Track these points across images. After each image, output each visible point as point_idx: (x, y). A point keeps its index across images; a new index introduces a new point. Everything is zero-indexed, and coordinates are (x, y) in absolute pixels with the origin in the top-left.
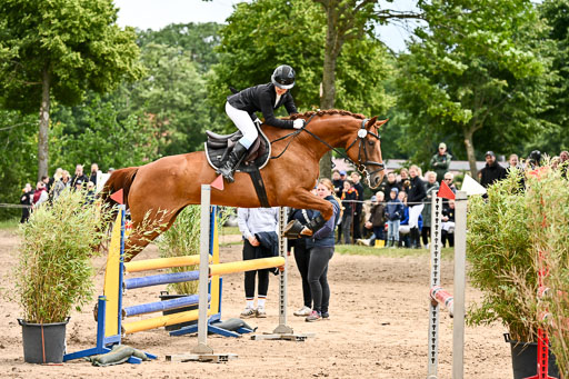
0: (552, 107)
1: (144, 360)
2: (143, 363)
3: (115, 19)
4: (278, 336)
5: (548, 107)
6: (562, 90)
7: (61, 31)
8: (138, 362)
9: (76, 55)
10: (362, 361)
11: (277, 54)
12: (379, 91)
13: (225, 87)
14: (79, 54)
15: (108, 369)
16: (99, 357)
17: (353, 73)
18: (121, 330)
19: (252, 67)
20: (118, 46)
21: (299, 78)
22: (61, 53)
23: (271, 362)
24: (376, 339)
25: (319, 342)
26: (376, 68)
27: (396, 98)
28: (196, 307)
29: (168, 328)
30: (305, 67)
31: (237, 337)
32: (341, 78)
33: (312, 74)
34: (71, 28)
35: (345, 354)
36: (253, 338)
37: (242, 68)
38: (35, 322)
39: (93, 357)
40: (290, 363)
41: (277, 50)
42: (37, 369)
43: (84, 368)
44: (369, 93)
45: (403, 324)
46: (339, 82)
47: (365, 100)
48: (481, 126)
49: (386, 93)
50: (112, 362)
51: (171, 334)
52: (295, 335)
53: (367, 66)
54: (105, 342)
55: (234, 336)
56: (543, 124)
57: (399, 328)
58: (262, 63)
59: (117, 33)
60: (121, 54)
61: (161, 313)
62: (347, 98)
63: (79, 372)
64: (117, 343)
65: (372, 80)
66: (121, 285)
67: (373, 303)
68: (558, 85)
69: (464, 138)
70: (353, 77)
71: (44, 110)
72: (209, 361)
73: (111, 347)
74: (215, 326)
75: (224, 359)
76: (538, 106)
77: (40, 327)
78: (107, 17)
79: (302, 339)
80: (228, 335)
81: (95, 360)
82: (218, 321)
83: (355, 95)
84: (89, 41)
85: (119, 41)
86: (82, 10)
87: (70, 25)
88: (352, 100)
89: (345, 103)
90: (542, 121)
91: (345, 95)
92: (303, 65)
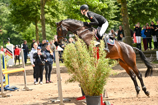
0: (117, 16)
6: (119, 11)
11: (29, 6)
13: (14, 17)
17: (53, 10)
19: (22, 10)
26: (60, 8)
37: (19, 11)
41: (29, 5)
44: (58, 16)
47: (58, 18)
53: (57, 8)
56: (114, 22)
58: (25, 9)
62: (52, 18)
65: (59, 12)
68: (118, 9)
70: (53, 11)
76: (112, 16)
83: (55, 17)
88: (54, 18)
89: (52, 20)
90: (114, 21)
91: (52, 17)
92: (38, 9)
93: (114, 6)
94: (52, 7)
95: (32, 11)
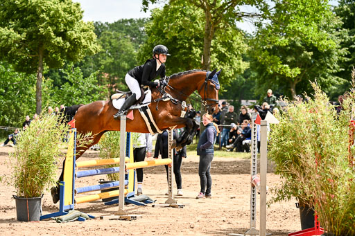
0: (343, 70)
1: (87, 219)
2: (86, 221)
3: (81, 18)
4: (168, 205)
5: (341, 70)
7: (51, 25)
8: (83, 220)
9: (59, 39)
10: (215, 219)
12: (239, 59)
14: (61, 38)
15: (66, 224)
16: (61, 217)
17: (223, 50)
18: (74, 201)
20: (83, 33)
21: (191, 53)
22: (51, 38)
23: (162, 220)
24: (225, 207)
25: (192, 208)
26: (237, 46)
27: (249, 64)
28: (117, 189)
29: (104, 200)
30: (195, 46)
31: (144, 205)
32: (216, 52)
33: (200, 51)
34: (56, 23)
35: (206, 215)
36: (153, 206)
38: (23, 197)
39: (57, 218)
40: (173, 221)
41: (178, 37)
42: (24, 224)
43: (51, 224)
44: (233, 61)
45: (243, 198)
46: (215, 55)
47: (231, 65)
48: (300, 80)
49: (243, 61)
50: (68, 220)
51: (105, 204)
52: (178, 204)
53: (232, 45)
54: (64, 209)
55: (142, 205)
56: (337, 80)
57: (240, 200)
59: (83, 26)
60: (84, 38)
61: (100, 192)
63: (48, 226)
64: (71, 209)
65: (235, 54)
66: (74, 175)
67: (228, 185)
69: (290, 88)
70: (223, 52)
71: (40, 72)
72: (125, 219)
73: (68, 211)
74: (131, 199)
75: (135, 218)
76: (334, 69)
77: (26, 200)
78: (76, 17)
79: (182, 207)
80: (138, 204)
81: (59, 219)
82: (133, 196)
83: (225, 62)
84: (66, 31)
85: (83, 30)
86: (62, 13)
87: (56, 21)
88: (223, 65)
89: (219, 67)
90: (337, 77)
91: (218, 62)
92: (194, 45)
93: (341, 49)
94: (221, 44)
95: (180, 48)
